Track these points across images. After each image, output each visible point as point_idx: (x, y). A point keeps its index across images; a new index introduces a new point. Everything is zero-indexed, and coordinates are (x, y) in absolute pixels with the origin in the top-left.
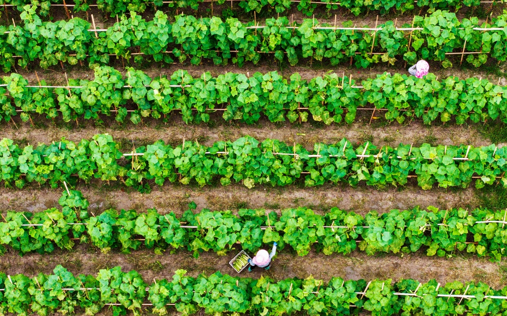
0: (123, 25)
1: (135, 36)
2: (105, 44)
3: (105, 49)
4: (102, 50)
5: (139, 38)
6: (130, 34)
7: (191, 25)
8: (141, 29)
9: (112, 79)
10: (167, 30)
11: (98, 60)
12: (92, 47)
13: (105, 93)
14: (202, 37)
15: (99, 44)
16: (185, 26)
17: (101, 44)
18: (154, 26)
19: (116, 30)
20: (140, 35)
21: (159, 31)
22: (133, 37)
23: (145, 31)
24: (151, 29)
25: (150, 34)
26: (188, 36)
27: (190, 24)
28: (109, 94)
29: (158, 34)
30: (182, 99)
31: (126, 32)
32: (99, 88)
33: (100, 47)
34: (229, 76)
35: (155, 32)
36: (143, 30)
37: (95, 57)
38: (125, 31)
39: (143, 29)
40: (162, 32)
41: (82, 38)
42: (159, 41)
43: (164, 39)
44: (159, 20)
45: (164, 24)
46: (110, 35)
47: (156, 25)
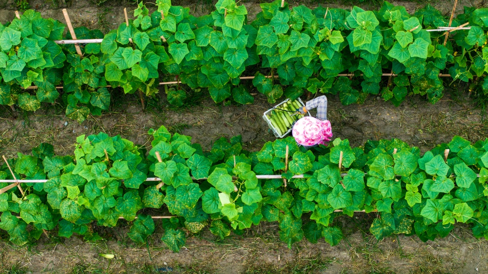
0: (140, 28)
1: (169, 54)
2: (99, 70)
3: (100, 80)
4: (92, 83)
5: (178, 60)
6: (157, 52)
7: (303, 30)
8: (182, 40)
9: (117, 170)
10: (245, 40)
11: (86, 102)
12: (71, 75)
13: (100, 201)
14: (328, 56)
15: (86, 71)
16: (289, 33)
17: (91, 69)
18: (214, 32)
19: (123, 41)
20: (180, 54)
21: (226, 44)
22: (165, 59)
23: (191, 44)
24: (206, 38)
25: (204, 49)
26: (295, 55)
27: (300, 27)
28: (110, 203)
29: (223, 52)
30: (283, 201)
31: (149, 47)
32: (87, 189)
33: (89, 76)
34: (404, 162)
35: (217, 47)
36: (187, 42)
37: (78, 96)
38: (144, 46)
39: (189, 38)
40: (232, 45)
41: (43, 63)
42: (225, 65)
43: (238, 61)
44: (227, 19)
45: (239, 27)
46: (110, 53)
47: (219, 29)
